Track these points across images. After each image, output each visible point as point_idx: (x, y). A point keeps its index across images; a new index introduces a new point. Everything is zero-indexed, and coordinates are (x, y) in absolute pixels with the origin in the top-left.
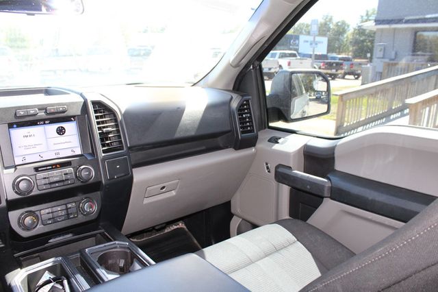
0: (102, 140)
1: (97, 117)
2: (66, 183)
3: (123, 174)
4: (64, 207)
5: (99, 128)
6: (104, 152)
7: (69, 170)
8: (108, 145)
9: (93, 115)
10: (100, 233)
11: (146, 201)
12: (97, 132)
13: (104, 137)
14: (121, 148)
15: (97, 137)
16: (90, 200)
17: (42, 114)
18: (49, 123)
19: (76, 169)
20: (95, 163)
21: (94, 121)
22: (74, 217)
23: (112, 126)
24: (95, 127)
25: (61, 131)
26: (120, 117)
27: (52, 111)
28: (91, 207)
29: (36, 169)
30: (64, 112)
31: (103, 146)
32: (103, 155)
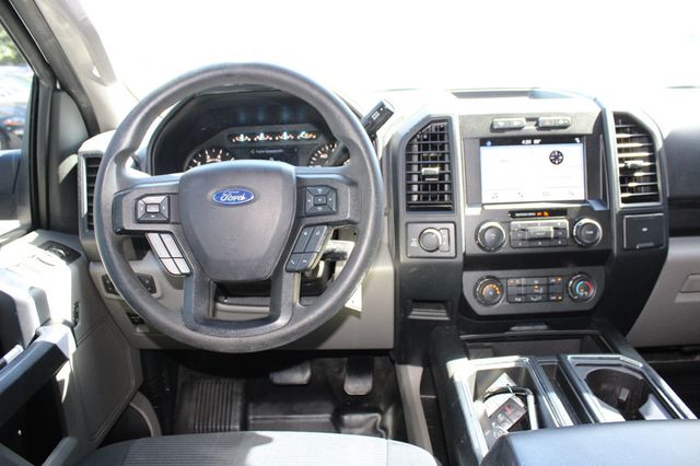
0: (622, 180)
1: (619, 141)
2: (553, 243)
3: (651, 244)
4: (544, 280)
5: (621, 160)
6: (625, 200)
7: (562, 222)
8: (631, 190)
9: (613, 136)
10: (591, 335)
11: (681, 299)
12: (616, 166)
13: (627, 175)
14: (655, 198)
15: (616, 175)
16: (587, 277)
17: (530, 128)
18: (540, 143)
19: (572, 223)
20: (604, 217)
21: (614, 146)
22: (557, 300)
23: (644, 159)
24: (615, 156)
25: (556, 158)
26: (659, 145)
27: (547, 124)
28: (587, 289)
29: (513, 214)
30: (565, 127)
31: (623, 190)
32: (623, 205)
